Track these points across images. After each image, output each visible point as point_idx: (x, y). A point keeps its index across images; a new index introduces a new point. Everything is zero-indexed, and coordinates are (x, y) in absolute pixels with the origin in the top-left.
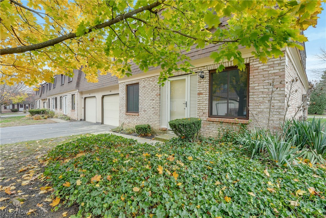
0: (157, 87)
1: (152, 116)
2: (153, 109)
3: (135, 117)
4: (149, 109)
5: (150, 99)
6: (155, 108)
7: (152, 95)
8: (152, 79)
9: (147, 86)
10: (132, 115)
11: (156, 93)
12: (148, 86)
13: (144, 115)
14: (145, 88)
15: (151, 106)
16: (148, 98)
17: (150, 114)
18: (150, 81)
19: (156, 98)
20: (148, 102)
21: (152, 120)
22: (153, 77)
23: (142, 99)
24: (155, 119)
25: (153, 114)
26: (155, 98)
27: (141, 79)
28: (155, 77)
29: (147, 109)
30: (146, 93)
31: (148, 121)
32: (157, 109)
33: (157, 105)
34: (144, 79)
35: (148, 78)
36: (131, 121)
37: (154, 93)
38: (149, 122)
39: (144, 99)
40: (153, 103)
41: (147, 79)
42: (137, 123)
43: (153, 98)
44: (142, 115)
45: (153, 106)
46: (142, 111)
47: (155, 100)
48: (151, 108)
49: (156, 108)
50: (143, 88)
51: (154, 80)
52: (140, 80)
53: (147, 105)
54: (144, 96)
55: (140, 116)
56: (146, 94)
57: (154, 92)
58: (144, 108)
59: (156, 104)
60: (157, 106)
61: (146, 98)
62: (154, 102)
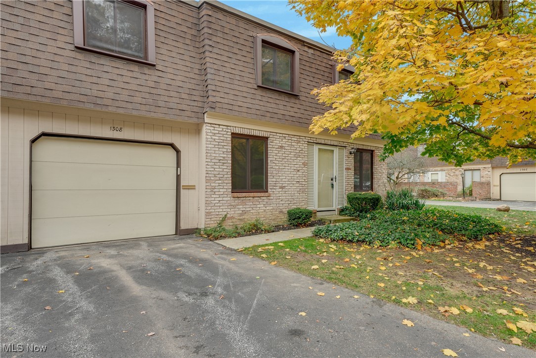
0: (303, 152)
1: (296, 195)
2: (298, 185)
3: (260, 200)
4: (291, 185)
5: (292, 168)
6: (301, 183)
7: (296, 163)
8: (296, 139)
9: (286, 148)
10: (253, 197)
11: (303, 161)
12: (289, 148)
13: (282, 194)
14: (283, 150)
15: (294, 179)
16: (288, 166)
17: (293, 192)
18: (293, 141)
19: (303, 169)
20: (289, 173)
21: (296, 202)
22: (299, 137)
23: (278, 167)
24: (301, 199)
25: (299, 192)
26: (301, 168)
27: (276, 133)
28: (301, 137)
29: (286, 185)
30: (285, 158)
31: (289, 204)
32: (305, 185)
33: (304, 178)
34: (280, 134)
35: (289, 135)
36: (251, 209)
37: (300, 160)
38: (291, 205)
39: (280, 167)
40: (298, 176)
41: (287, 136)
42: (265, 210)
43: (299, 169)
44: (277, 195)
45: (298, 180)
46: (276, 188)
47: (300, 171)
48: (295, 183)
49: (303, 183)
50: (279, 150)
51: (300, 141)
52: (271, 133)
53: (287, 178)
54: (282, 163)
55: (272, 198)
56: (285, 160)
57: (298, 158)
58: (282, 182)
59: (302, 177)
60: (304, 180)
61: (285, 166)
62: (299, 173)
